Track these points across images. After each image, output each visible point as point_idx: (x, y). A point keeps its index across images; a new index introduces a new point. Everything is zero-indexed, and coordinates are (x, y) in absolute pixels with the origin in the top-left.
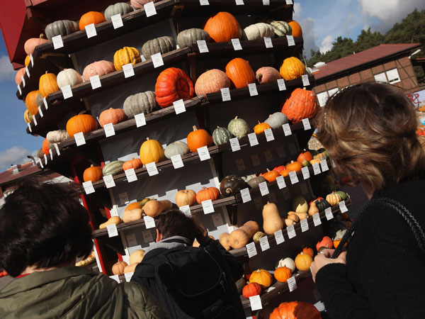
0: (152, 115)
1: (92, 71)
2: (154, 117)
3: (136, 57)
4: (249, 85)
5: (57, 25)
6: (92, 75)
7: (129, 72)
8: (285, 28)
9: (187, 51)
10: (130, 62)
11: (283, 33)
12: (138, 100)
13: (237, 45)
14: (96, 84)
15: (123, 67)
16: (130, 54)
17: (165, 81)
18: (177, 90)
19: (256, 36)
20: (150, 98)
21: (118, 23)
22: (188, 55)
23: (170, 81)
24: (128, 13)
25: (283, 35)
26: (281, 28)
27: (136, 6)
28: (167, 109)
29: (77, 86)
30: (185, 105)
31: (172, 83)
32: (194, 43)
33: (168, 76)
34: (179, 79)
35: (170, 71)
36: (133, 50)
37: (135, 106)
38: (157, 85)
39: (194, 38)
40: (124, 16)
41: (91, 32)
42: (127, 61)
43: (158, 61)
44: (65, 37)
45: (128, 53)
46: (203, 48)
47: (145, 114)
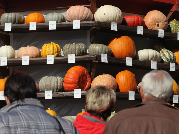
0: (58, 94)
1: (25, 53)
2: (58, 95)
3: (57, 52)
4: (130, 92)
5: (12, 16)
6: (25, 55)
7: (50, 61)
8: (170, 57)
9: (93, 59)
10: (53, 54)
11: (168, 60)
12: (51, 81)
13: (129, 62)
14: (25, 62)
15: (48, 56)
16: (55, 49)
17: (73, 75)
18: (79, 82)
19: (146, 58)
20: (59, 81)
21: (52, 26)
22: (93, 61)
23: (76, 75)
24: (61, 22)
25: (168, 62)
26: (167, 56)
27: (68, 19)
28: (69, 93)
29: (12, 60)
30: (82, 94)
31: (77, 77)
32: (99, 54)
33: (76, 71)
34: (82, 75)
35: (78, 68)
36: (57, 47)
37: (48, 84)
38: (67, 75)
39: (100, 51)
40: (58, 24)
41: (33, 27)
42: (51, 53)
43: (72, 59)
44: (14, 25)
45: (53, 48)
46: (104, 59)
47: (53, 92)
